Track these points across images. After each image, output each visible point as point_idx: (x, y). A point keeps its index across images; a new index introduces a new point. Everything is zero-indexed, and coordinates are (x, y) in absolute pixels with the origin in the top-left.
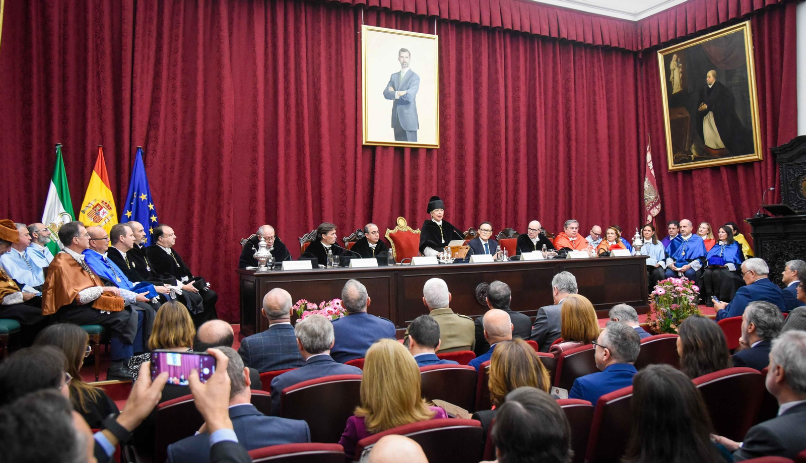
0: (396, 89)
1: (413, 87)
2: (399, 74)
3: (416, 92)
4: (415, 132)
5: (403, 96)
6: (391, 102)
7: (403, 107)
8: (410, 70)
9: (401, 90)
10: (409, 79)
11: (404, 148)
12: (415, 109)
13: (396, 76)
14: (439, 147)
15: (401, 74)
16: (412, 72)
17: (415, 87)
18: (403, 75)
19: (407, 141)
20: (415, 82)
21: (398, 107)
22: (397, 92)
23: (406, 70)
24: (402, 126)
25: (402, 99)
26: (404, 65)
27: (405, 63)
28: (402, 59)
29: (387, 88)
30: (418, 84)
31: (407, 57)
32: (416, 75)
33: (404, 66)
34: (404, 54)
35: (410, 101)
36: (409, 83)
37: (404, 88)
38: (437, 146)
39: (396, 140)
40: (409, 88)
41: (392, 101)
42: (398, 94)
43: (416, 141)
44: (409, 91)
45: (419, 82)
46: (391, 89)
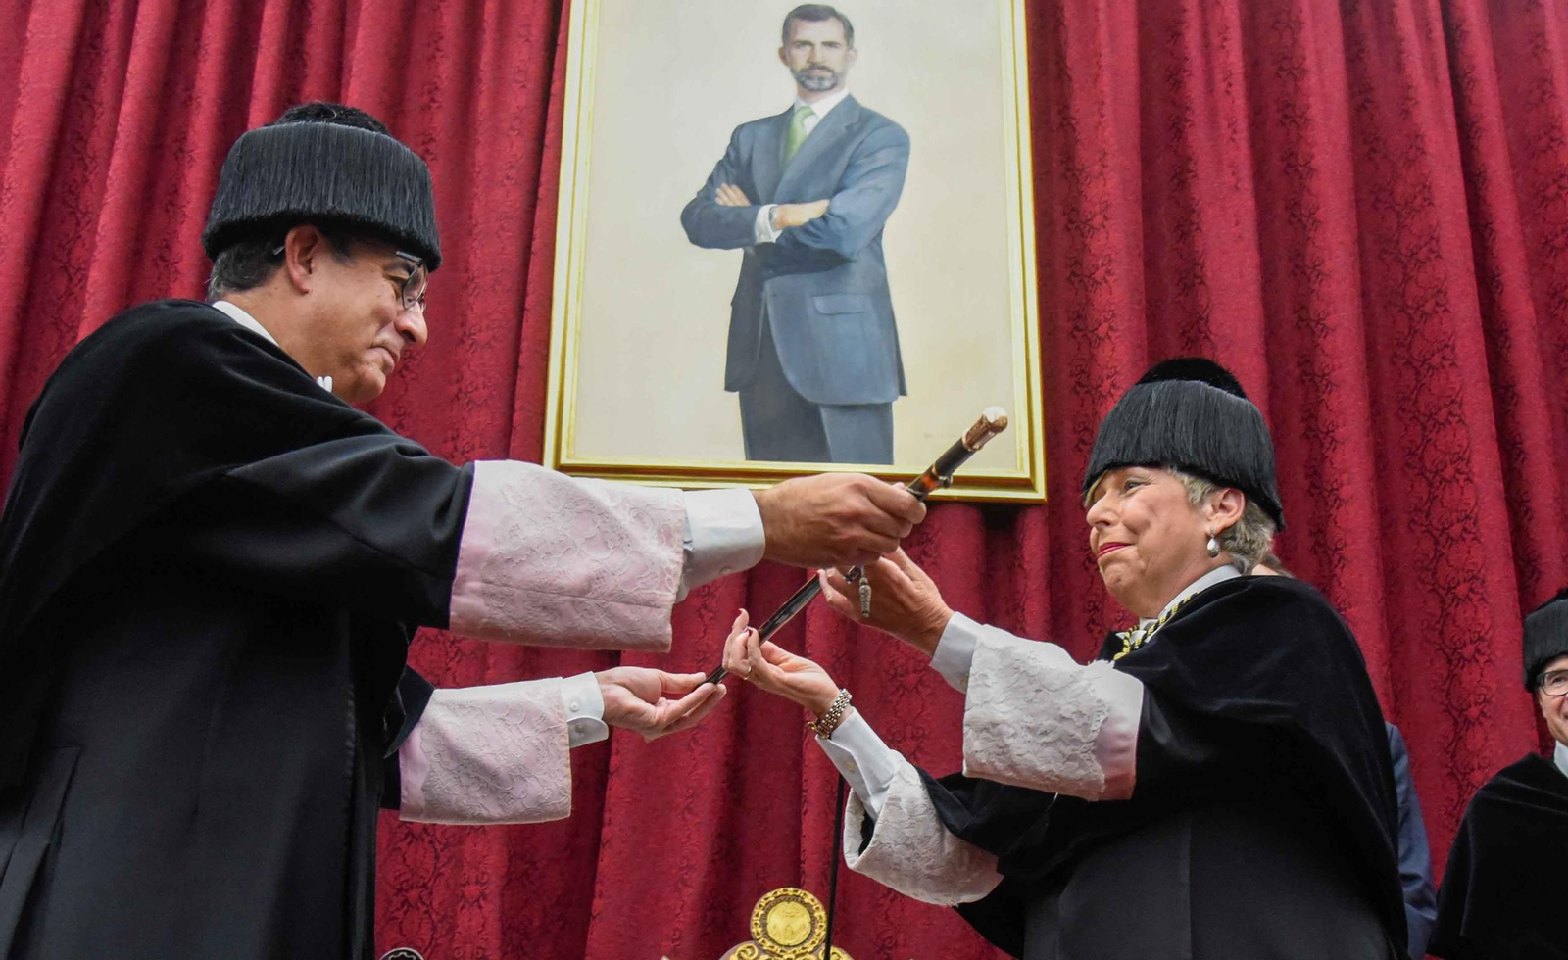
0: (761, 192)
1: (862, 185)
2: (781, 123)
3: (890, 202)
4: (883, 411)
5: (805, 229)
6: (732, 260)
7: (806, 282)
8: (850, 101)
9: (796, 198)
10: (840, 145)
12: (881, 293)
13: (763, 132)
14: (1040, 493)
15: (797, 120)
16: (863, 110)
17: (884, 181)
18: (805, 127)
19: (828, 460)
20: (883, 157)
21: (769, 287)
22: (764, 211)
23: (824, 105)
24: (791, 378)
25: (797, 244)
26: (810, 80)
27: (818, 73)
28: (801, 57)
29: (707, 194)
30: (898, 169)
31: (830, 44)
32: (887, 123)
33: (813, 84)
34: (814, 32)
35: (845, 249)
36: (843, 161)
37: (812, 190)
38: (1027, 484)
39: (752, 454)
40: (840, 188)
41: (737, 255)
42: (769, 223)
43: (889, 461)
44: (842, 204)
45: (906, 154)
46: (731, 197)
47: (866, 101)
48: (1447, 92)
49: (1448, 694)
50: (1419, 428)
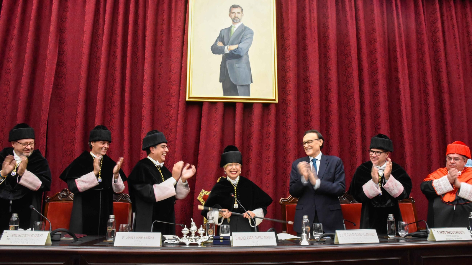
0: (226, 43)
1: (246, 41)
2: (229, 29)
3: (250, 45)
4: (248, 86)
5: (234, 50)
6: (220, 57)
7: (234, 61)
8: (242, 25)
9: (232, 44)
10: (240, 34)
11: (235, 103)
12: (248, 63)
13: (226, 31)
14: (277, 102)
15: (232, 28)
16: (245, 26)
17: (248, 41)
18: (234, 30)
19: (238, 96)
20: (249, 36)
21: (227, 62)
22: (226, 47)
23: (237, 25)
24: (231, 80)
25: (233, 54)
26: (235, 20)
27: (236, 19)
28: (233, 15)
29: (215, 44)
30: (251, 38)
31: (238, 13)
32: (249, 29)
33: (235, 21)
34: (235, 10)
35: (242, 54)
36: (241, 37)
37: (235, 43)
38: (275, 100)
39: (225, 94)
40: (240, 42)
41: (221, 56)
42: (227, 50)
43: (249, 95)
44: (241, 45)
45: (253, 35)
46: (220, 44)
47: (246, 25)
48: (354, 22)
49: (349, 138)
50: (346, 88)
